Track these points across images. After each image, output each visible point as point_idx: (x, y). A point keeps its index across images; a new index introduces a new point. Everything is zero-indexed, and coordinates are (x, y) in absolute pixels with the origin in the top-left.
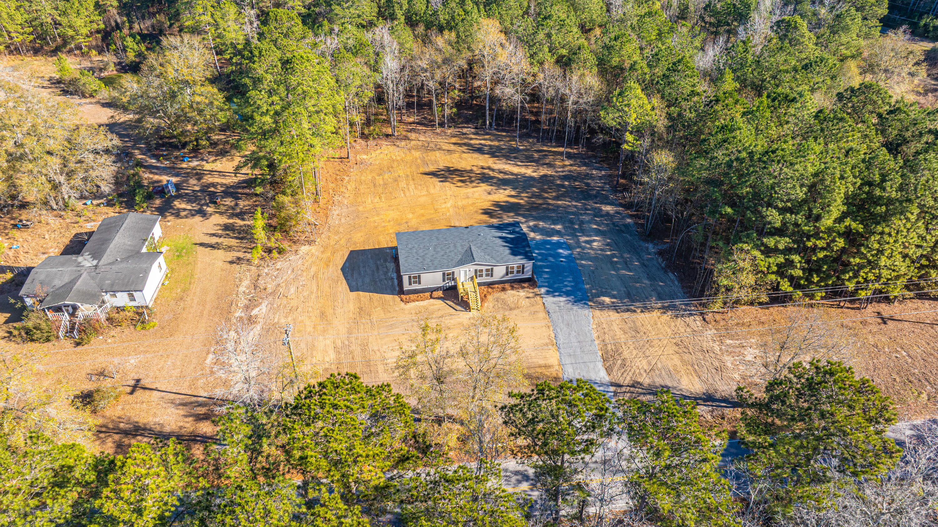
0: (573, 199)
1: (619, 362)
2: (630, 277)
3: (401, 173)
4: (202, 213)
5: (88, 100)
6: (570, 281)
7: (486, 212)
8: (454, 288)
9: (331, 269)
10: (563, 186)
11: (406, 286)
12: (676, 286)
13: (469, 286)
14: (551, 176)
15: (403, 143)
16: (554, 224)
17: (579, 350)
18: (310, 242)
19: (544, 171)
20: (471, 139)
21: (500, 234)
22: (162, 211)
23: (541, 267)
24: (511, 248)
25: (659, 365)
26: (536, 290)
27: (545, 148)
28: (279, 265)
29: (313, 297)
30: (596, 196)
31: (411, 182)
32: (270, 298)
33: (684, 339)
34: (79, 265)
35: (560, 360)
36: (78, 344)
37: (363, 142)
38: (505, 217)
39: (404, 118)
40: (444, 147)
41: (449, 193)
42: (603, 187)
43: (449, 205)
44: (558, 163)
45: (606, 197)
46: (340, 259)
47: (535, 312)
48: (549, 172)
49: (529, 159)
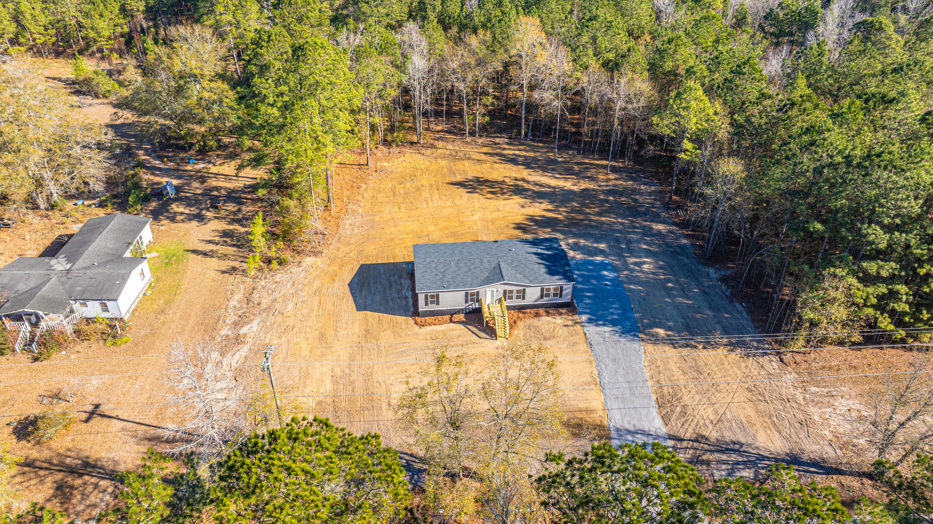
0: (619, 215)
1: (679, 409)
2: (689, 306)
3: (424, 182)
4: (200, 218)
5: (100, 101)
6: (616, 308)
7: (519, 227)
8: (478, 311)
9: (337, 284)
10: (607, 201)
11: (422, 307)
12: (745, 319)
13: (496, 310)
14: (593, 190)
15: (429, 152)
16: (597, 242)
17: (628, 392)
18: (316, 254)
19: (585, 185)
20: (504, 149)
21: (534, 250)
22: (156, 215)
23: (583, 290)
24: (547, 266)
25: (729, 416)
26: (576, 317)
27: (587, 161)
28: (278, 278)
29: (313, 315)
30: (645, 214)
31: (435, 192)
32: (264, 315)
33: (758, 383)
34: (50, 268)
35: (605, 404)
36: (36, 359)
37: (385, 150)
38: (540, 233)
39: (432, 126)
40: (474, 157)
41: (477, 205)
42: (653, 204)
43: (476, 218)
44: (601, 177)
45: (657, 215)
46: (348, 274)
47: (575, 344)
48: (591, 186)
49: (568, 172)
